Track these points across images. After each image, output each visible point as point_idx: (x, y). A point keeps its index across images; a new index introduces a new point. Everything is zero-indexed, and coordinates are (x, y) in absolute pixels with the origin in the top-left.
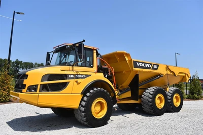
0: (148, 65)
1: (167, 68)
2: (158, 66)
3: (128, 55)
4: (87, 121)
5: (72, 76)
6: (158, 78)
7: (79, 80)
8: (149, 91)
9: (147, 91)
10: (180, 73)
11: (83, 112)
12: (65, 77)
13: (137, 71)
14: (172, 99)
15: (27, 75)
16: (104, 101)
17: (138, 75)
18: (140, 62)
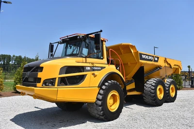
0: (151, 57)
1: (166, 61)
2: (158, 58)
3: (133, 47)
4: (104, 114)
5: (89, 68)
6: (158, 70)
7: (96, 73)
8: (151, 83)
9: (148, 82)
10: (175, 65)
11: (100, 106)
12: (82, 70)
13: (142, 63)
14: (169, 90)
15: (43, 67)
16: (117, 94)
17: (143, 67)
18: (145, 55)
